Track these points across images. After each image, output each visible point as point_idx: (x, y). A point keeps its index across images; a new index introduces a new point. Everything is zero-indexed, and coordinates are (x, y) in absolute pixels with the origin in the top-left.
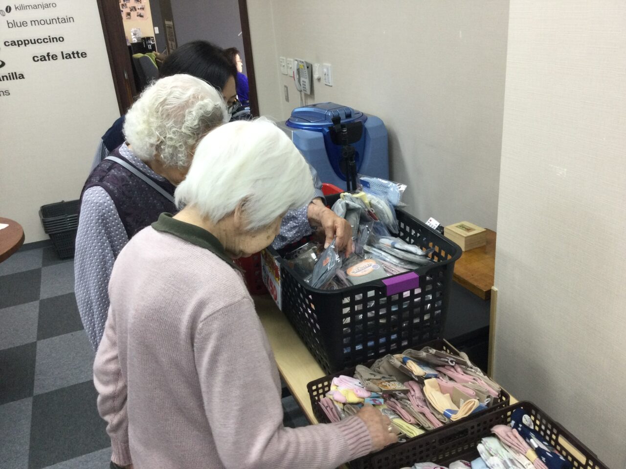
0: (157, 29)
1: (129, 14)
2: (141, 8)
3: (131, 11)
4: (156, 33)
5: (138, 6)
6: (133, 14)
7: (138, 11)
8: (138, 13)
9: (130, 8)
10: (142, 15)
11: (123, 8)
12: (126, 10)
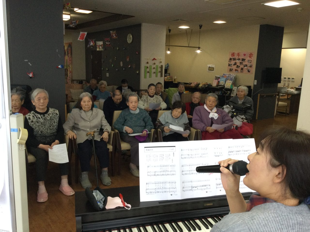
0: (256, 81)
1: (242, 69)
3: (244, 67)
4: (255, 84)
5: (249, 64)
6: (245, 69)
7: (248, 67)
8: (247, 69)
9: (244, 65)
10: (249, 70)
11: (240, 65)
12: (242, 66)
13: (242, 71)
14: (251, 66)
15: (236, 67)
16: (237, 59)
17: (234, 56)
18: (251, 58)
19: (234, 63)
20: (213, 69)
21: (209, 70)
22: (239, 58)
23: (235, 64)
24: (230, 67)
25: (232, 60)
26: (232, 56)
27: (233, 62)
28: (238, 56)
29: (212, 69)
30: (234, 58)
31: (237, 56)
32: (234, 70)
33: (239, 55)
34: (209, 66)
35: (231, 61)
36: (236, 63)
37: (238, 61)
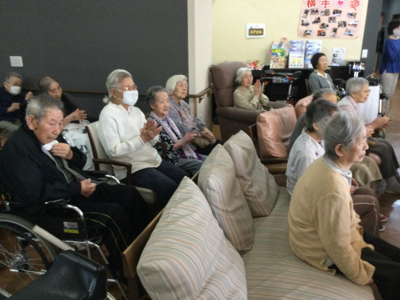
0: (365, 52)
1: (335, 30)
2: (352, 25)
3: (339, 26)
4: (363, 57)
5: (351, 21)
6: (341, 30)
7: (348, 27)
8: (347, 29)
9: (339, 23)
10: (351, 32)
11: (329, 22)
12: (333, 25)
13: (334, 33)
15: (320, 27)
16: (322, 12)
17: (314, 4)
18: (356, 9)
19: (314, 20)
20: (260, 32)
21: (250, 34)
22: (327, 8)
23: (318, 21)
24: (304, 28)
25: (309, 13)
26: (308, 5)
27: (311, 18)
28: (324, 6)
29: (257, 33)
30: (315, 10)
31: (322, 4)
32: (316, 33)
33: (326, 4)
34: (251, 27)
35: (306, 16)
36: (319, 19)
37: (323, 15)
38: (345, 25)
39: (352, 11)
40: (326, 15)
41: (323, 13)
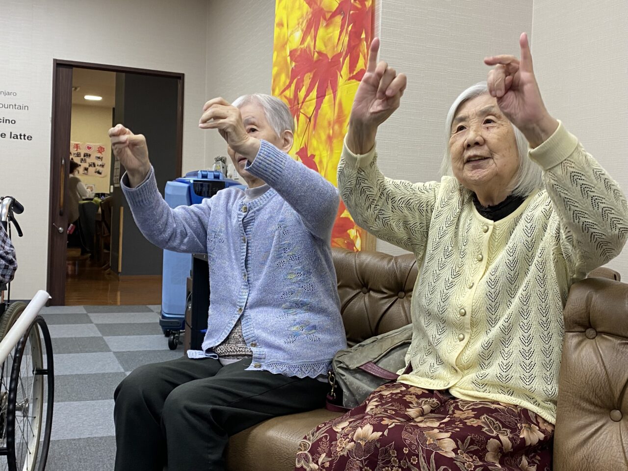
0: (112, 187)
1: (86, 169)
2: (100, 165)
3: (89, 166)
4: (111, 191)
5: (99, 162)
6: (92, 170)
7: (97, 167)
8: (96, 169)
9: (89, 163)
10: (100, 172)
11: (81, 162)
13: (86, 171)
14: (103, 166)
18: (102, 154)
22: (78, 152)
28: (76, 149)
31: (74, 148)
33: (77, 148)
37: (75, 157)
38: (95, 166)
39: (99, 155)
40: (78, 156)
41: (75, 155)
